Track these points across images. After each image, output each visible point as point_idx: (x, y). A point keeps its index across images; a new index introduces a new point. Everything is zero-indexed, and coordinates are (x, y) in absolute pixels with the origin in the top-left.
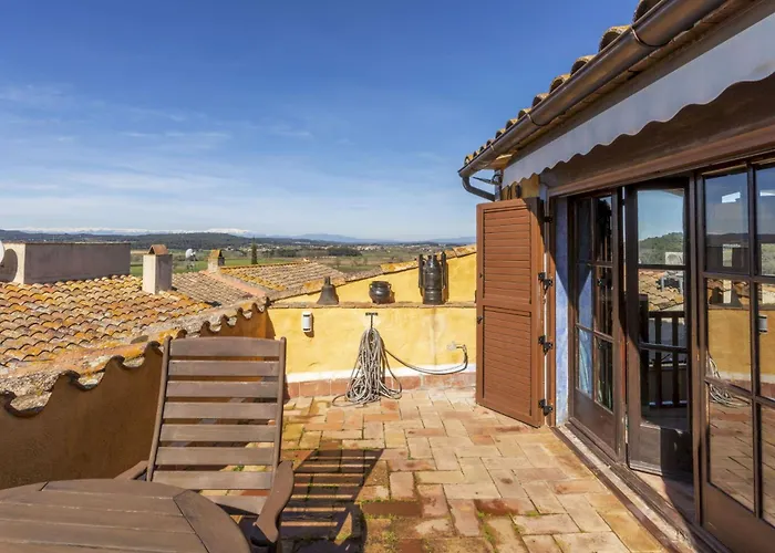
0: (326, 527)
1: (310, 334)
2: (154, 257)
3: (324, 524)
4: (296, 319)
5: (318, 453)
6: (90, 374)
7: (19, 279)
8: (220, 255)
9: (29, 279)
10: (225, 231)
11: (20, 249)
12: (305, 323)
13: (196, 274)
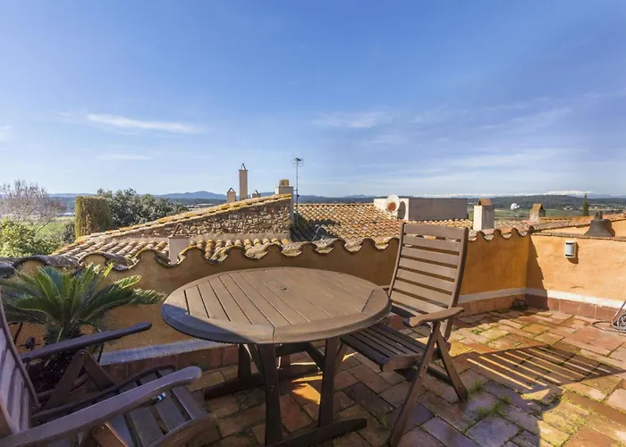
0: (520, 386)
1: (574, 260)
2: (481, 207)
3: (520, 384)
4: (559, 246)
5: (549, 347)
6: (383, 244)
7: (406, 218)
8: (541, 208)
9: (410, 219)
10: (563, 193)
11: (406, 201)
12: (567, 250)
13: (518, 222)
